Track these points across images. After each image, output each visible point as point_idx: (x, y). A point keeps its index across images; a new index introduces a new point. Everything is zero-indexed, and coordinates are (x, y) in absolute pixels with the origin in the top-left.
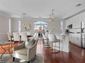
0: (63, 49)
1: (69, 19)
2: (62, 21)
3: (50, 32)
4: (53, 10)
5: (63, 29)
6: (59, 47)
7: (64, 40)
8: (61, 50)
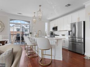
0: (56, 57)
1: (54, 21)
2: (47, 22)
3: (35, 35)
4: (40, 6)
5: (48, 31)
6: (51, 55)
7: (57, 45)
8: (53, 58)
